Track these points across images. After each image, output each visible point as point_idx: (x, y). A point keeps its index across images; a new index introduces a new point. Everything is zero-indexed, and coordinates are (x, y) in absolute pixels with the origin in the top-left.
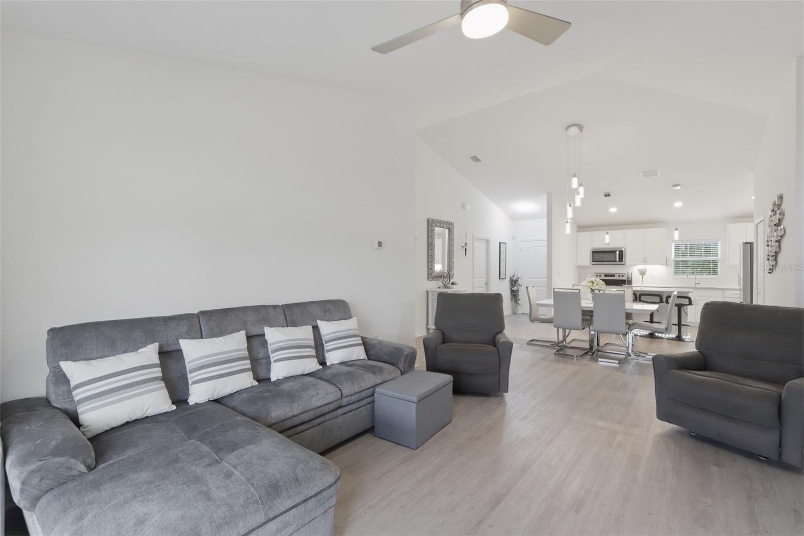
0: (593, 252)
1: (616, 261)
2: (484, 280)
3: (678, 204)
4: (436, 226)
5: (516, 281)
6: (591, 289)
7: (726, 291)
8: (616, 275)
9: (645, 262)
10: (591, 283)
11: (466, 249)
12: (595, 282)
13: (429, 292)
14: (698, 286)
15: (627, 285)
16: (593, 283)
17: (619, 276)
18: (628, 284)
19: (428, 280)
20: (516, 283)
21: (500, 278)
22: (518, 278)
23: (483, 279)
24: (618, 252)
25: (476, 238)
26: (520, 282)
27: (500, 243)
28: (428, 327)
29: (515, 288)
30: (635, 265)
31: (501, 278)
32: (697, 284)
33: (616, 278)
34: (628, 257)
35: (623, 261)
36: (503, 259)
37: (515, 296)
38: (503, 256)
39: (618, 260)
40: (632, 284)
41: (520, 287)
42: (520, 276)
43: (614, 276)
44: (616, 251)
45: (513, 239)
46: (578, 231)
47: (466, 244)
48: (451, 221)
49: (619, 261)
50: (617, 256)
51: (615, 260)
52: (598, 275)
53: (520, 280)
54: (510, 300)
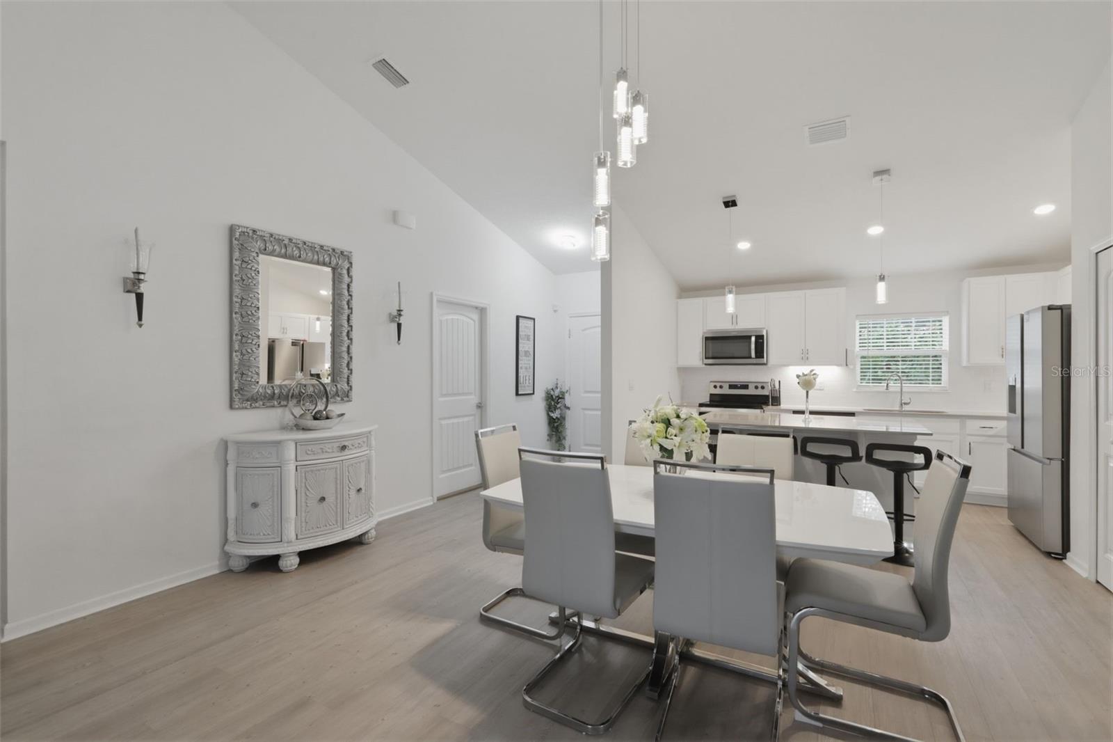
0: (707, 339)
1: (750, 357)
2: (474, 399)
3: (875, 230)
4: (264, 251)
5: (561, 397)
6: (662, 448)
7: (969, 423)
8: (751, 387)
9: (805, 359)
10: (661, 426)
11: (399, 326)
12: (674, 421)
13: (229, 444)
14: (906, 408)
15: (770, 407)
16: (668, 423)
17: (756, 387)
18: (772, 405)
19: (231, 407)
20: (558, 403)
21: (517, 394)
22: (563, 393)
23: (472, 397)
24: (753, 339)
25: (439, 301)
26: (568, 400)
27: (518, 318)
28: (227, 548)
29: (555, 415)
30: (788, 365)
31: (520, 393)
32: (905, 404)
33: (751, 391)
34: (773, 350)
35: (763, 357)
36: (526, 353)
37: (557, 428)
38: (525, 346)
39: (753, 355)
40: (780, 405)
41: (567, 411)
42: (567, 388)
43: (745, 387)
44: (750, 337)
45: (555, 311)
46: (680, 297)
47: (400, 311)
48: (340, 245)
49: (757, 357)
50: (753, 346)
51: (747, 356)
52: (718, 385)
53: (567, 396)
54: (547, 438)
